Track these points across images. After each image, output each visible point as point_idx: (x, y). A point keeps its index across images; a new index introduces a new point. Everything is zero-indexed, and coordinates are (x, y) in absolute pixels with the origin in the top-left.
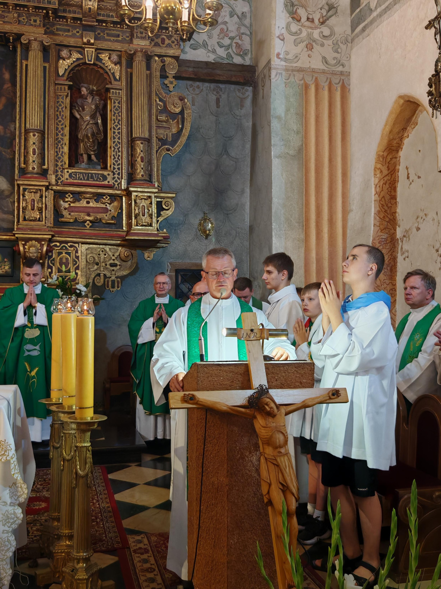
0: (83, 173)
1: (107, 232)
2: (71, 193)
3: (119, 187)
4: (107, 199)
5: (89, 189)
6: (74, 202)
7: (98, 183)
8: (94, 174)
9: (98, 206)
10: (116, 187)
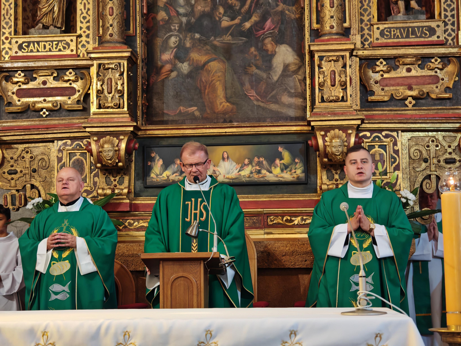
0: (399, 28)
1: (439, 111)
2: (384, 59)
3: (454, 43)
4: (436, 63)
5: (410, 50)
6: (388, 72)
7: (422, 39)
8: (417, 27)
9: (424, 74)
10: (450, 44)
